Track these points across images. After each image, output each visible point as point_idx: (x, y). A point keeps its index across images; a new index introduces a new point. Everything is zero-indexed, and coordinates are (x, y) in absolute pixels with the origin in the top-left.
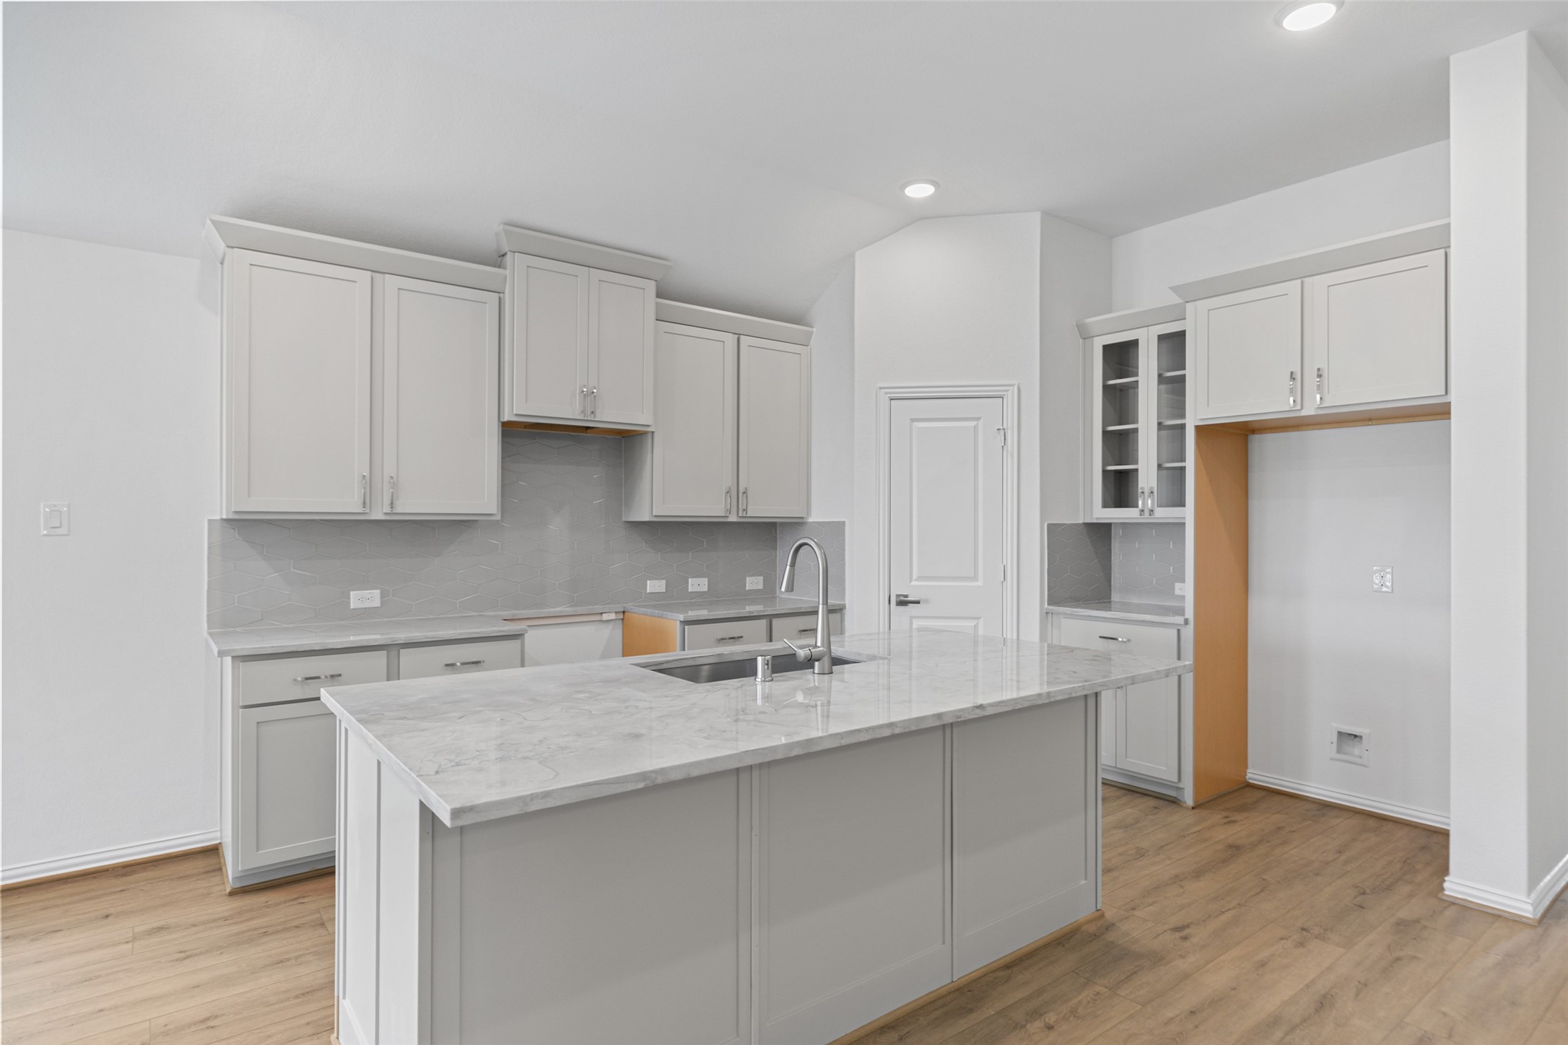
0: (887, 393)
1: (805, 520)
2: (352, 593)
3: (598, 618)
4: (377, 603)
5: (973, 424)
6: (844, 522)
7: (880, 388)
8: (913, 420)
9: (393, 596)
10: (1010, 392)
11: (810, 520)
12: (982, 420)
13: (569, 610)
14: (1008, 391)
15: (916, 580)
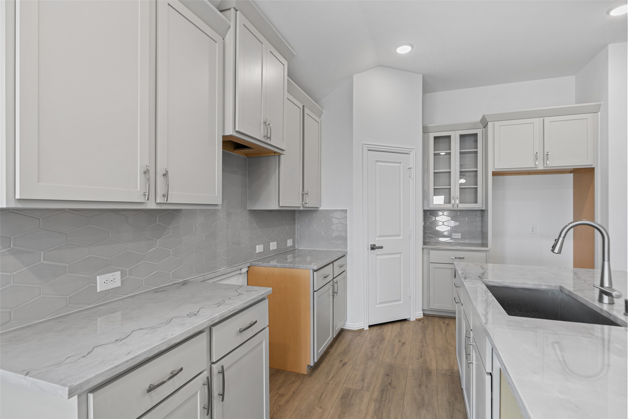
0: (367, 147)
1: (318, 209)
2: (98, 277)
3: (239, 272)
4: (118, 284)
5: (398, 165)
6: (347, 210)
7: (365, 144)
8: (377, 161)
9: (129, 275)
10: (412, 152)
11: (320, 209)
12: (402, 163)
13: (229, 270)
14: (412, 151)
15: (378, 237)
